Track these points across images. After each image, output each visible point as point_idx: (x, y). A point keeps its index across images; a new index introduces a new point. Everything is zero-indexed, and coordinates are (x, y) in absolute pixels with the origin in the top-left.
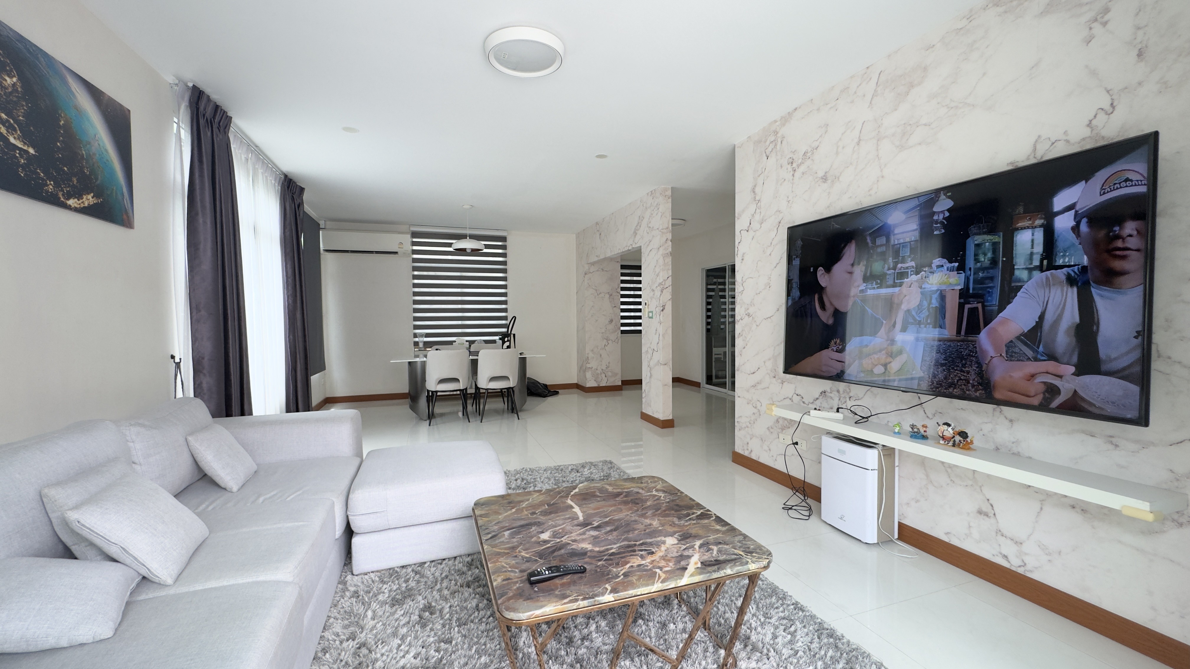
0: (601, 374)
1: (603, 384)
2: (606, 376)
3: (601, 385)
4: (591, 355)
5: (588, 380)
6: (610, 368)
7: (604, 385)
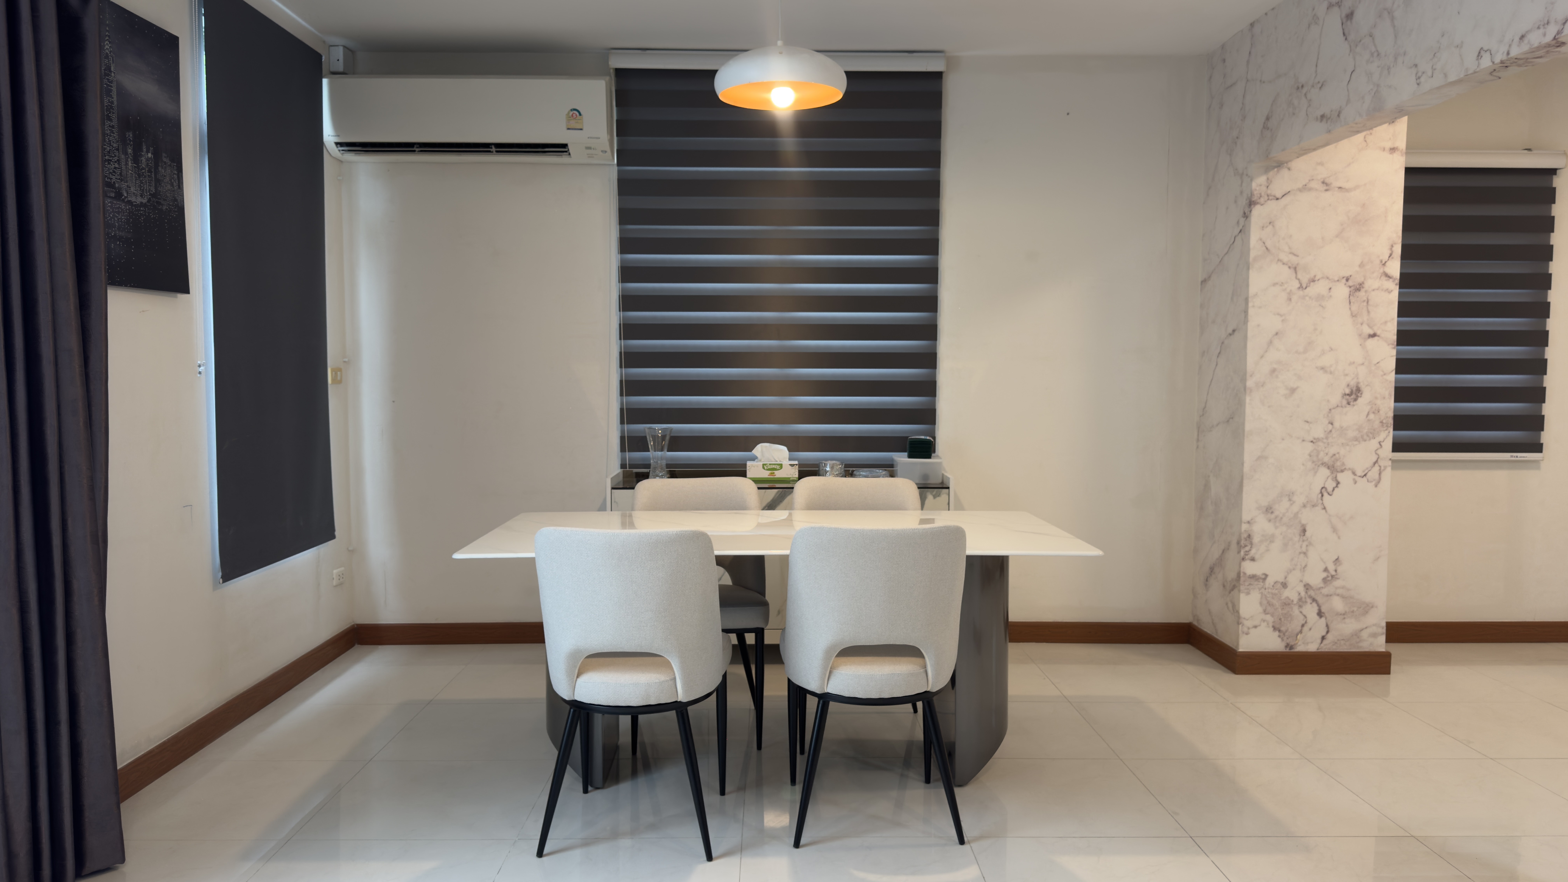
0: (1301, 602)
1: (1309, 643)
2: (1320, 614)
3: (1301, 648)
4: (1261, 526)
5: (1248, 623)
6: (1337, 583)
7: (1312, 648)
